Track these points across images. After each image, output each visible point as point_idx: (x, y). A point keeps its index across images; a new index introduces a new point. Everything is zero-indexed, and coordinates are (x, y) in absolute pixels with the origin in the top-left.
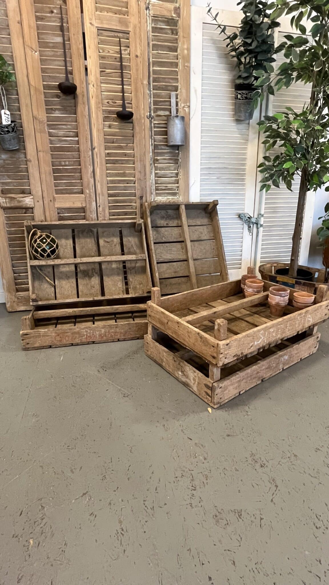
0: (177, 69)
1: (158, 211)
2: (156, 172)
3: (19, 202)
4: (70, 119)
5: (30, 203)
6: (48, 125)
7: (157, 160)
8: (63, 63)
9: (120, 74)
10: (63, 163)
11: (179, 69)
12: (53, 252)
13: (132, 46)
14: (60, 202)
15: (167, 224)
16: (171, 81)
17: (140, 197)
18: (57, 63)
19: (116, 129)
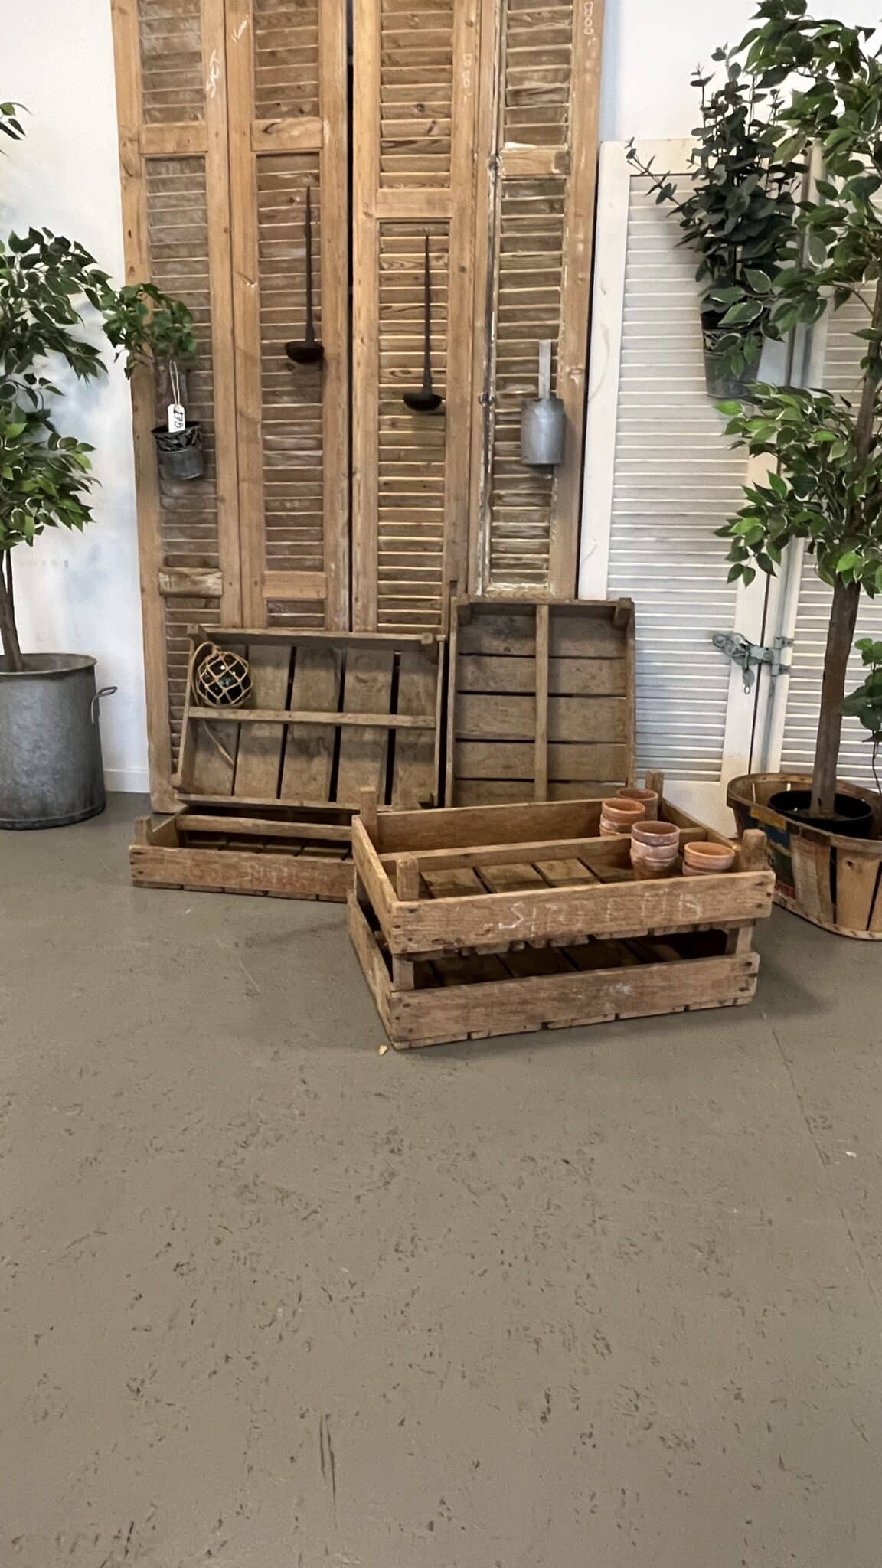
0: (558, 288)
1: (491, 618)
2: (495, 524)
3: (195, 583)
4: (309, 413)
5: (216, 587)
6: (264, 426)
7: (500, 497)
8: (304, 299)
9: (423, 310)
10: (288, 505)
11: (563, 289)
12: (234, 693)
13: (454, 248)
14: (275, 587)
15: (507, 649)
16: (543, 315)
17: (451, 582)
18: (292, 300)
19: (406, 428)
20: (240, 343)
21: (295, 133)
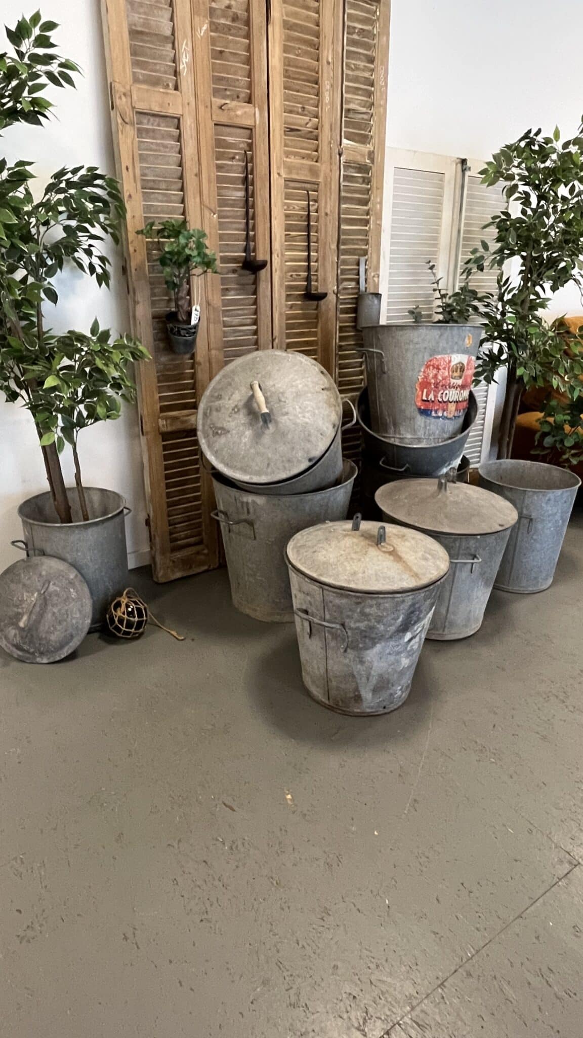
0: (368, 228)
2: (339, 362)
3: (183, 422)
4: (248, 302)
6: (223, 312)
7: (341, 346)
8: (244, 227)
9: (306, 237)
13: (322, 200)
16: (360, 242)
18: (235, 226)
19: (298, 309)
21: (239, 113)
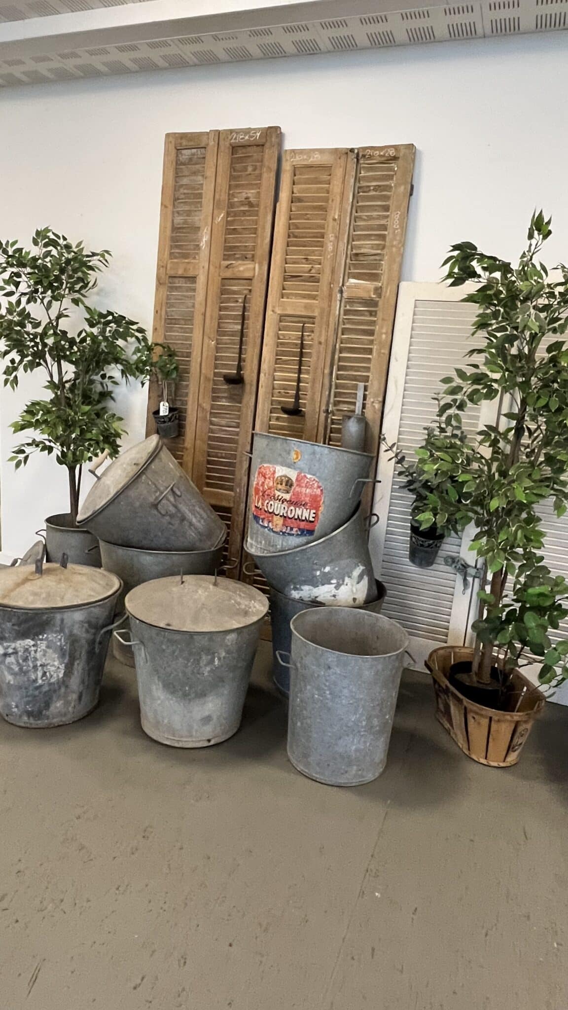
0: (370, 356)
4: (235, 408)
6: (211, 413)
8: (238, 351)
9: (298, 361)
11: (373, 356)
14: (208, 497)
16: (362, 370)
18: (233, 350)
19: (284, 422)
20: (203, 371)
21: (241, 269)
